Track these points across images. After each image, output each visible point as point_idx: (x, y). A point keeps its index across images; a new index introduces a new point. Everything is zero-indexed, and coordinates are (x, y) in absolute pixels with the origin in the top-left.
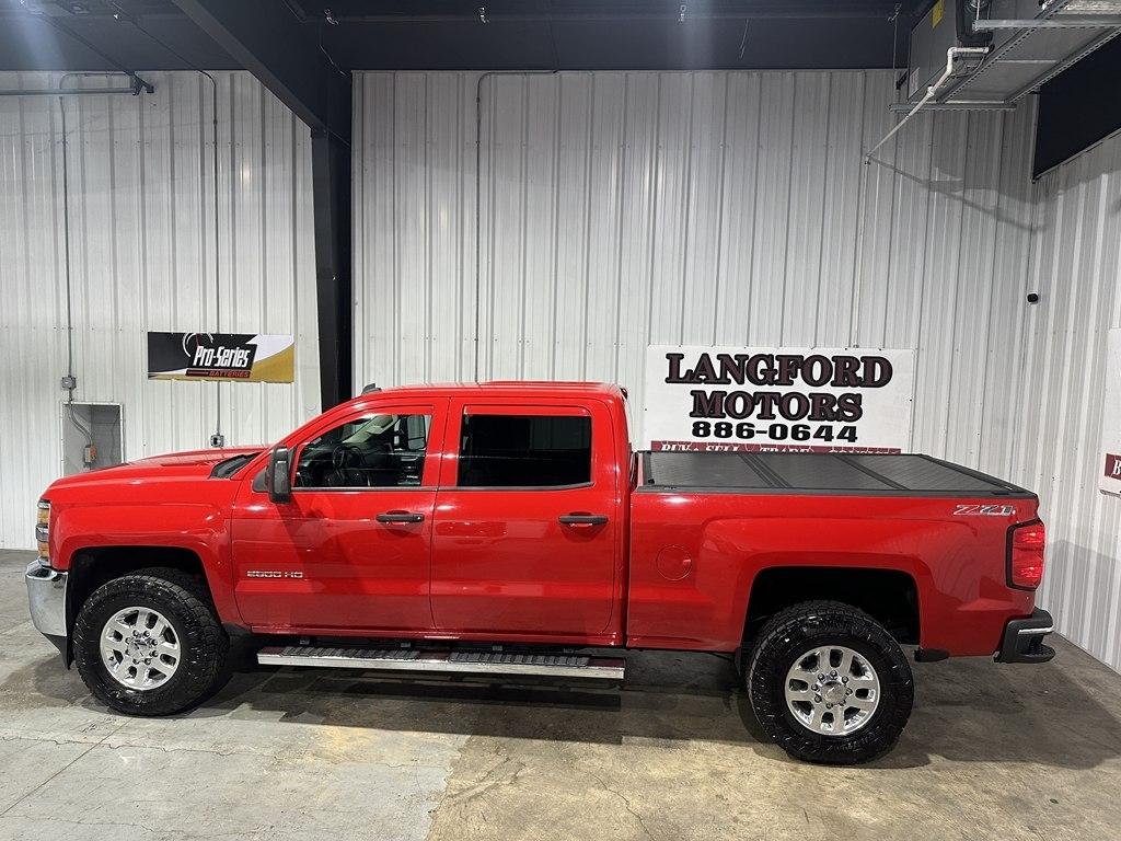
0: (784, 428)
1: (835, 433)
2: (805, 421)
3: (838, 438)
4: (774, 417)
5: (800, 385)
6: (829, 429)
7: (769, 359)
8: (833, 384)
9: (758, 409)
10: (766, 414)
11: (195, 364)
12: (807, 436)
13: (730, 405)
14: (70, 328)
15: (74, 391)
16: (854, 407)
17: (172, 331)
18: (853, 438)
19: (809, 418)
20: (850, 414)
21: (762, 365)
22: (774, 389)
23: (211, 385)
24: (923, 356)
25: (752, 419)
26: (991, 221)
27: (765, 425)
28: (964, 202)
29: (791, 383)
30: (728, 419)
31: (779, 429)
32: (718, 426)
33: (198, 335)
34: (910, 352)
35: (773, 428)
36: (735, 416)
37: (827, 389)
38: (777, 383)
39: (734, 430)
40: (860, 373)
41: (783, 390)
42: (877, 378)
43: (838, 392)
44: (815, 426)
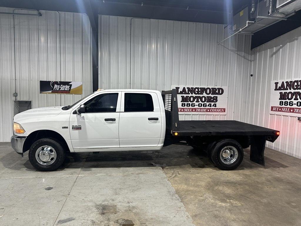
0: (201, 104)
1: (212, 105)
2: (206, 103)
3: (213, 106)
4: (199, 102)
5: (205, 95)
6: (211, 104)
7: (198, 88)
8: (212, 94)
9: (196, 100)
10: (197, 101)
11: (54, 89)
12: (206, 106)
13: (190, 99)
14: (16, 79)
15: (17, 97)
16: (216, 99)
17: (47, 81)
18: (215, 106)
19: (207, 102)
20: (215, 101)
21: (197, 90)
22: (199, 95)
23: (58, 95)
24: (230, 87)
25: (194, 102)
26: (243, 59)
27: (197, 104)
28: (238, 54)
29: (203, 94)
30: (189, 102)
31: (200, 104)
32: (187, 104)
33: (55, 82)
34: (227, 87)
35: (199, 104)
36: (191, 102)
37: (210, 95)
38: (200, 94)
39: (191, 105)
40: (217, 92)
41: (201, 96)
42: (220, 93)
43: (212, 96)
44: (208, 104)
